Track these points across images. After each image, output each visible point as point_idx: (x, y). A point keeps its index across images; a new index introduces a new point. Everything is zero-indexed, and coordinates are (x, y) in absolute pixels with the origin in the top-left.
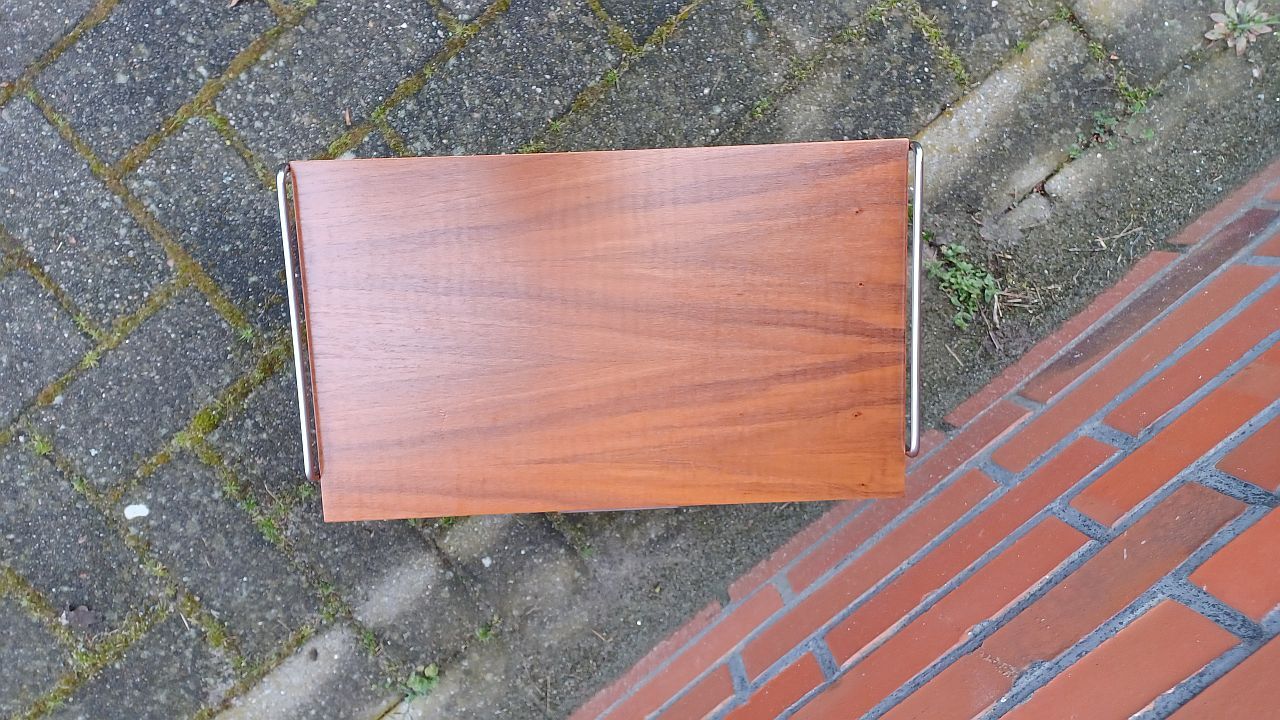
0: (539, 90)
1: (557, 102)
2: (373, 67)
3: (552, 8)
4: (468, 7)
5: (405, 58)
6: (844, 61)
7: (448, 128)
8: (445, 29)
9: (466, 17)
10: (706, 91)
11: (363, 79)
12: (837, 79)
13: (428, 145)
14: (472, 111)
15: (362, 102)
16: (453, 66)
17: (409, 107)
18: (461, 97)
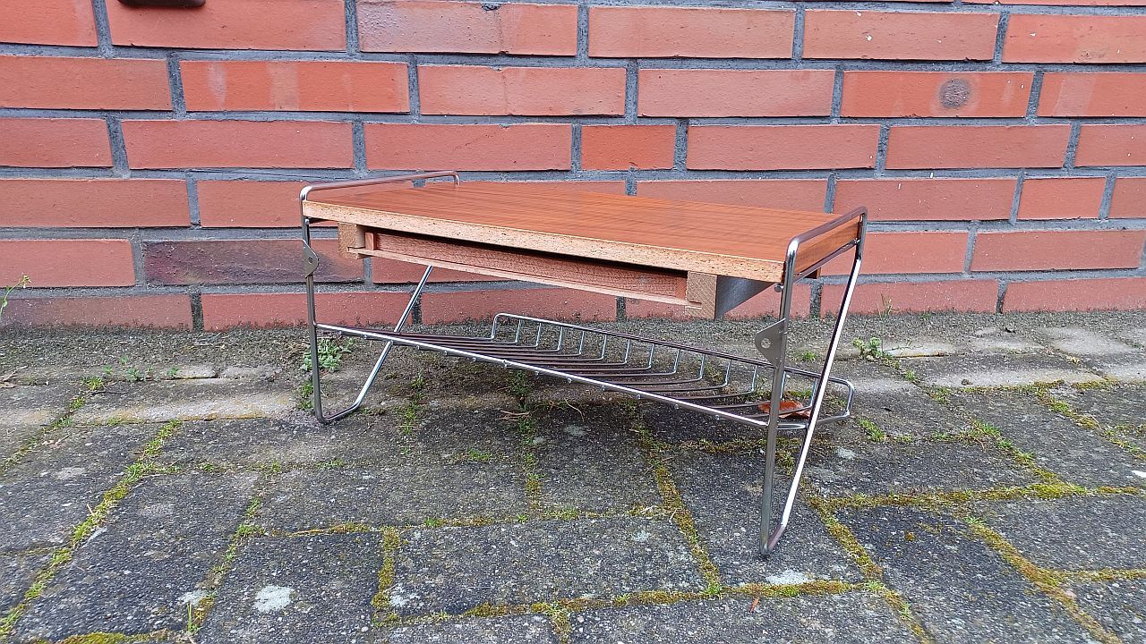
0: (512, 542)
1: (503, 530)
2: (691, 629)
3: (433, 585)
4: (526, 624)
5: (644, 620)
6: (235, 461)
7: (637, 555)
8: (573, 621)
9: (537, 618)
10: (360, 489)
11: (712, 625)
12: (254, 457)
13: (671, 554)
14: (599, 557)
15: (727, 609)
16: (589, 592)
17: (671, 585)
18: (602, 569)
